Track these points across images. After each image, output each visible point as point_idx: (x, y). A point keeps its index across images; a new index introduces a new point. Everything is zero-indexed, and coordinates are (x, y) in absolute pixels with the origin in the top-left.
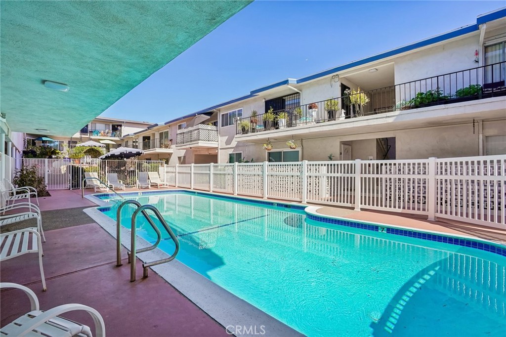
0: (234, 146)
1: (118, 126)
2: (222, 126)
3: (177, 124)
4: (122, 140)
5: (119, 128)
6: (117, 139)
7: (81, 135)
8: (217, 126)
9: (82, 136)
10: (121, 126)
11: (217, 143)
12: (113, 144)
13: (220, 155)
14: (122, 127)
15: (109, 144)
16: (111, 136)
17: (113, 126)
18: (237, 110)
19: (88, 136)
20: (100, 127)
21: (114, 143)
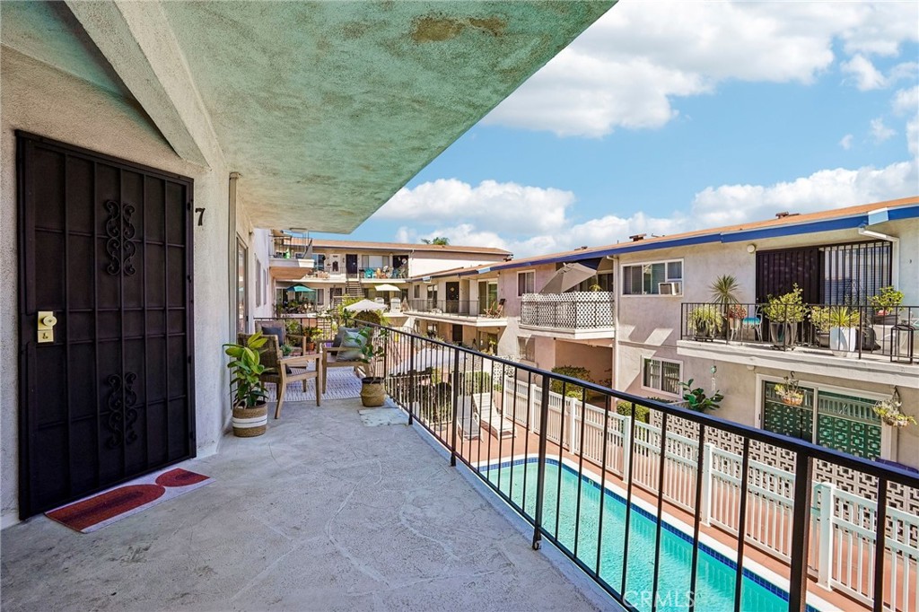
0: (659, 345)
1: (402, 257)
2: (625, 293)
3: (515, 272)
4: (410, 283)
5: (404, 261)
6: (402, 281)
7: (347, 278)
8: (610, 289)
9: (350, 280)
10: (407, 257)
11: (613, 329)
12: (395, 292)
13: (620, 355)
14: (410, 260)
15: (388, 292)
16: (391, 278)
17: (395, 258)
18: (666, 262)
19: (357, 280)
20: (375, 261)
21: (396, 289)
